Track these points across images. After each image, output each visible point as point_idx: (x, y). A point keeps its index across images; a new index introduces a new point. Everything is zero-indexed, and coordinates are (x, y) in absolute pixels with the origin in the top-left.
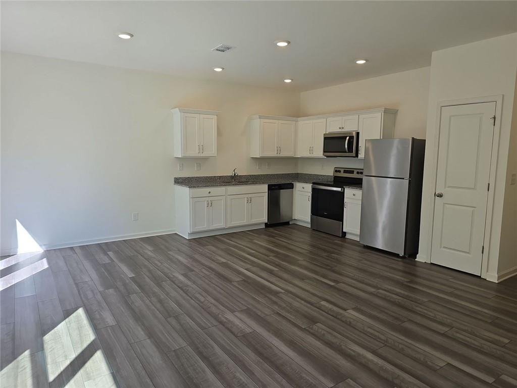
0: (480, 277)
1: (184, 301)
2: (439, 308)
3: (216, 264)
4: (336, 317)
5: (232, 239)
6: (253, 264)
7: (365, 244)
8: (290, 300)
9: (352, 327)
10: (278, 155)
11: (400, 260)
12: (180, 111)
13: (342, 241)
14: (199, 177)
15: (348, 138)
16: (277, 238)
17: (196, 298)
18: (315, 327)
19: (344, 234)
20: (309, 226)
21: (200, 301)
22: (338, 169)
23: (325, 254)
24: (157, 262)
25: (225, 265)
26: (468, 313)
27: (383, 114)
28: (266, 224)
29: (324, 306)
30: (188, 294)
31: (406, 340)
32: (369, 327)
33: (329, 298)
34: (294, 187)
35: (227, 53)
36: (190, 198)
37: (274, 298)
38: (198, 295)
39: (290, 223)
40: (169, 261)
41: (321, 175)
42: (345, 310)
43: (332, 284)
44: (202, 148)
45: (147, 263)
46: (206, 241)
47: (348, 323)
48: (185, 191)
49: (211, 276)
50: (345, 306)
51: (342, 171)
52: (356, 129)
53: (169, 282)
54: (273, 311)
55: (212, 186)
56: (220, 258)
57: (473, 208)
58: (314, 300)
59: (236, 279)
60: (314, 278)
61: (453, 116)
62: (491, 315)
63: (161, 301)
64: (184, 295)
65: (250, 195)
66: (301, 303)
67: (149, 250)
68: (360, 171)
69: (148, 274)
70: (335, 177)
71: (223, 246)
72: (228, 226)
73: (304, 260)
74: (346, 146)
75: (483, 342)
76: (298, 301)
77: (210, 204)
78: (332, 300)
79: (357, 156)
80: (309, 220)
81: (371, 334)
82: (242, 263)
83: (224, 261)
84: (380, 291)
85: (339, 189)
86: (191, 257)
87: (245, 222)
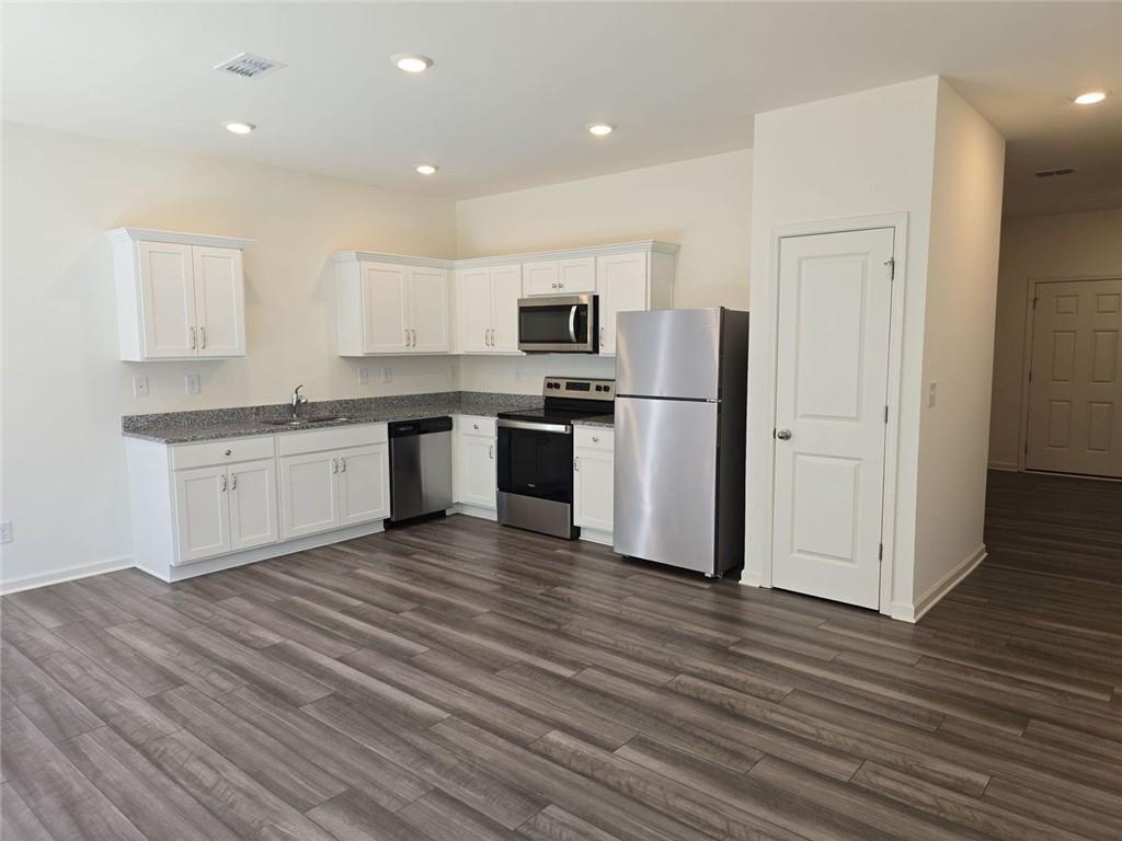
0: (878, 611)
1: (150, 796)
2: (821, 709)
3: (251, 652)
4: (592, 778)
5: (298, 571)
6: (358, 639)
7: (627, 554)
8: (468, 741)
9: (635, 800)
10: (411, 350)
11: (706, 586)
12: (132, 237)
13: (572, 550)
14: (197, 413)
15: (574, 309)
16: (416, 556)
17: (190, 776)
18: (542, 821)
19: (576, 531)
20: (494, 517)
21: (200, 786)
22: (553, 381)
23: (538, 590)
24: (69, 668)
25: (279, 653)
26: (883, 712)
27: (649, 253)
28: (387, 522)
29: (558, 745)
30: (165, 766)
31: (772, 817)
32: (678, 795)
33: (566, 718)
34: (454, 428)
35: (260, 79)
36: (170, 471)
37: (422, 742)
38: (196, 767)
39: (448, 513)
40: (108, 660)
41: (515, 396)
42: (610, 749)
43: (567, 673)
44: (201, 336)
45: (35, 674)
46: (225, 584)
47: (625, 790)
48: (154, 453)
49: (238, 694)
50: (608, 738)
51: (563, 384)
52: (591, 289)
53: (103, 730)
54: (423, 784)
55: (234, 435)
56: (261, 633)
57: (857, 462)
58: (529, 730)
59: (311, 692)
60: (521, 662)
61: (808, 258)
62: (931, 712)
63: (70, 806)
64: (153, 770)
65: (342, 454)
66: (499, 748)
67: (45, 629)
68: (602, 384)
69: (35, 710)
70: (548, 399)
71: (272, 596)
72: (286, 536)
73: (491, 612)
74: (571, 329)
75: (940, 792)
76: (489, 744)
77: (231, 485)
78: (578, 724)
79: (596, 350)
80: (493, 504)
81: (688, 815)
82: (326, 641)
83: (274, 639)
84: (683, 678)
85: (560, 428)
86: (179, 640)
87: (329, 521)
